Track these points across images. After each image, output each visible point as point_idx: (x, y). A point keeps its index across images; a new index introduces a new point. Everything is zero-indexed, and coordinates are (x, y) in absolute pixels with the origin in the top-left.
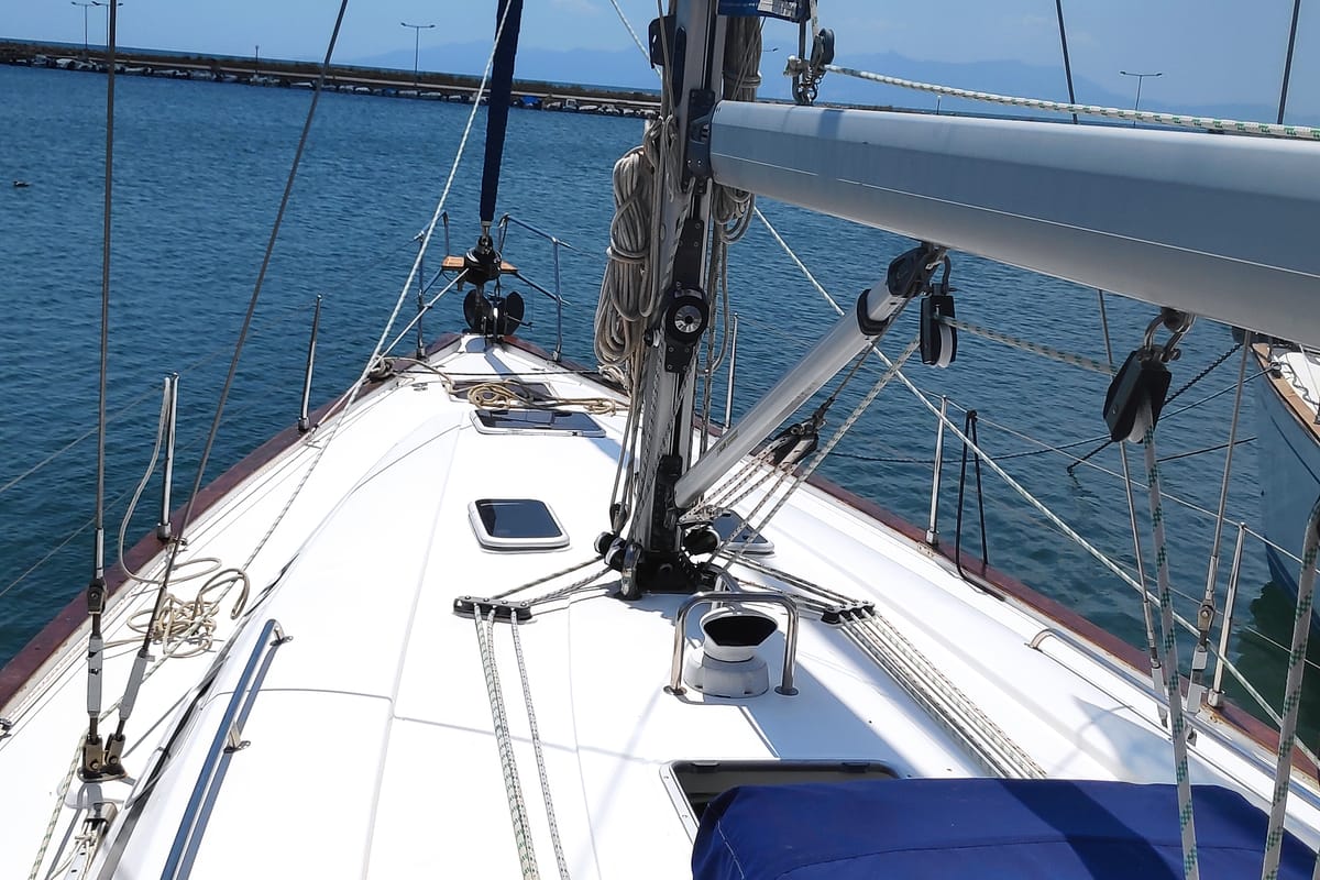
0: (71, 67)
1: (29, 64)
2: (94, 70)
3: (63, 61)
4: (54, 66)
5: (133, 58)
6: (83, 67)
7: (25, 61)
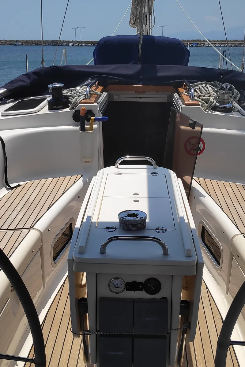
0: (73, 45)
1: (62, 45)
2: (79, 46)
3: (71, 44)
4: (69, 45)
5: (88, 42)
6: (76, 45)
7: (61, 45)
